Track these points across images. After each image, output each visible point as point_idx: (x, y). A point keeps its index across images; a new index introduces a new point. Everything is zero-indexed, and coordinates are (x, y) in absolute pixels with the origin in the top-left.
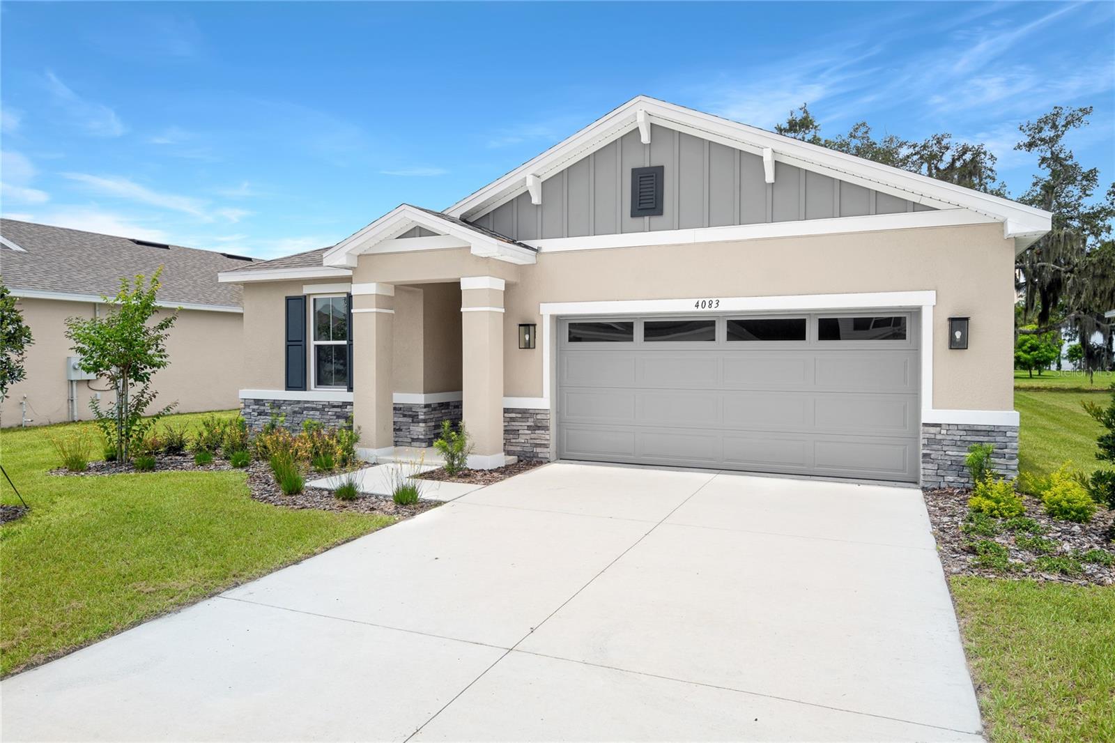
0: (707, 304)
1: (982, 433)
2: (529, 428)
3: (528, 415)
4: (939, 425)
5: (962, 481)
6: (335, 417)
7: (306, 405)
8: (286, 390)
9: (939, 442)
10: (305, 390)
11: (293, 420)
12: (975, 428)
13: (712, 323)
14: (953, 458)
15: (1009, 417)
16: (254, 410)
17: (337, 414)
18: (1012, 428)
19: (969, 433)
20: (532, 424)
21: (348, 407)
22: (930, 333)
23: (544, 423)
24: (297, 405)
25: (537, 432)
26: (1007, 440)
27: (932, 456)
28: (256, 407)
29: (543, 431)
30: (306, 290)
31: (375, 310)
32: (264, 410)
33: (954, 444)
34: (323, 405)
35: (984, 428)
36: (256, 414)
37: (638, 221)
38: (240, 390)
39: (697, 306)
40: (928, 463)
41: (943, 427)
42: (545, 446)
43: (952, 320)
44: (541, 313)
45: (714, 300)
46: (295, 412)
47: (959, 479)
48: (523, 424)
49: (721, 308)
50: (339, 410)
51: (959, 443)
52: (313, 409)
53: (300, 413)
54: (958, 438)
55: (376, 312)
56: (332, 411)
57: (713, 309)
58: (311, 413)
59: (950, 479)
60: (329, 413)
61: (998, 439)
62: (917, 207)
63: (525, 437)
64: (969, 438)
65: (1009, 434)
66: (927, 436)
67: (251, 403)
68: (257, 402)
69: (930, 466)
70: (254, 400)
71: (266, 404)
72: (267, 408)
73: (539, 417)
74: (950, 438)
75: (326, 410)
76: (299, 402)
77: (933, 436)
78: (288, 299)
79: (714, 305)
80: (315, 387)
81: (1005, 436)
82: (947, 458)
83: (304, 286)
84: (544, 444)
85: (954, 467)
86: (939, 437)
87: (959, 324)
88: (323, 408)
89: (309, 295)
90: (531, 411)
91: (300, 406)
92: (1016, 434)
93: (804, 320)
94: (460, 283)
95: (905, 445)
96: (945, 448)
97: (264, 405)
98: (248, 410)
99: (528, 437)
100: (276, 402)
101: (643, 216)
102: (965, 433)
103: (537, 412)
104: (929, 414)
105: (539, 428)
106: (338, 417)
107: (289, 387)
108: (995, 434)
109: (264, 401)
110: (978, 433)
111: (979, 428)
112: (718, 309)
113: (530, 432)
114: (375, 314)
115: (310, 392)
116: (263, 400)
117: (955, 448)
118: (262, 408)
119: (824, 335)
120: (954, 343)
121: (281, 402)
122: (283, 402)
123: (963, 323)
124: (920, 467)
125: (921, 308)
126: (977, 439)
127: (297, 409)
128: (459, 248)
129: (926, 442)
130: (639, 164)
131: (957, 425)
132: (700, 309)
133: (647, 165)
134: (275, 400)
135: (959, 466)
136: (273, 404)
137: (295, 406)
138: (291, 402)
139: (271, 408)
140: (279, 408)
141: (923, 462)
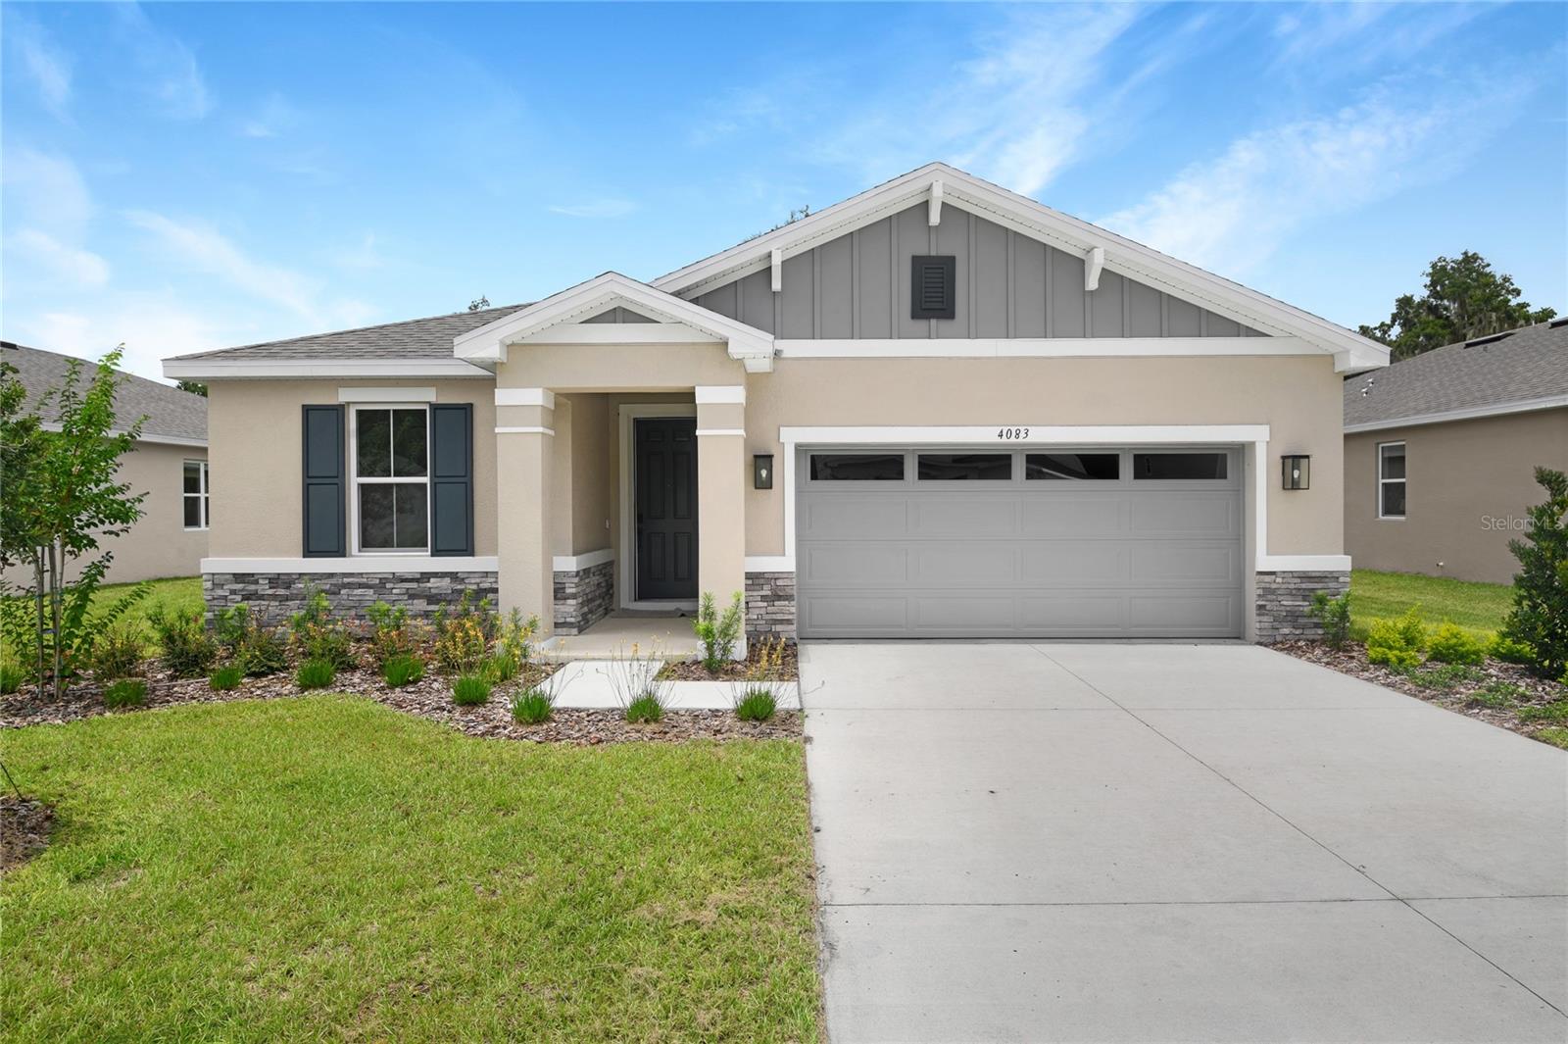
0: (1014, 434)
1: (1316, 580)
2: (764, 598)
3: (762, 581)
4: (1274, 574)
5: (1297, 632)
6: (406, 597)
7: (346, 580)
8: (304, 557)
9: (1272, 591)
10: (344, 556)
12: (1310, 575)
14: (1288, 609)
15: (1342, 563)
16: (234, 592)
17: (410, 591)
18: (1344, 573)
19: (1304, 580)
20: (769, 593)
21: (432, 580)
22: (1263, 473)
23: (788, 591)
24: (326, 581)
25: (776, 603)
26: (1340, 586)
27: (1268, 608)
28: (240, 586)
29: (787, 602)
30: (343, 396)
31: (541, 429)
32: (257, 590)
33: (1290, 593)
34: (380, 579)
35: (1318, 574)
36: (239, 598)
37: (922, 324)
38: (202, 560)
39: (1001, 436)
40: (1263, 615)
41: (1278, 574)
42: (789, 622)
43: (1282, 459)
44: (781, 440)
45: (1022, 429)
46: (324, 593)
47: (1294, 631)
48: (755, 593)
49: (1029, 440)
50: (414, 585)
51: (1294, 592)
52: (361, 586)
53: (334, 594)
54: (1292, 586)
55: (542, 433)
56: (398, 589)
57: (1021, 440)
58: (359, 591)
59: (1286, 631)
60: (394, 591)
61: (1331, 585)
62: (1251, 332)
63: (757, 611)
64: (1304, 586)
65: (1341, 579)
66: (1263, 585)
67: (226, 580)
68: (239, 577)
69: (1265, 619)
70: (234, 574)
71: (261, 581)
72: (264, 588)
73: (780, 582)
74: (1284, 586)
75: (388, 586)
76: (331, 575)
77: (1268, 586)
78: (307, 410)
79: (1022, 434)
80: (360, 551)
81: (1337, 582)
82: (1282, 608)
83: (340, 390)
84: (788, 620)
85: (1289, 618)
86: (1274, 586)
87: (1289, 464)
88: (382, 584)
89: (348, 403)
90: (766, 576)
91: (334, 581)
92: (1348, 579)
93: (1118, 455)
94: (694, 394)
95: (1228, 597)
96: (1281, 598)
97: (258, 583)
98: (220, 592)
99: (763, 611)
100: (282, 577)
101: (928, 318)
102: (1299, 580)
103: (776, 576)
104: (1266, 561)
105: (780, 598)
106: (412, 596)
107: (308, 553)
108: (1327, 580)
109: (256, 577)
110: (1312, 580)
111: (1314, 575)
112: (1027, 440)
113: (765, 604)
114: (540, 436)
115: (351, 559)
116: (253, 575)
117: (1289, 598)
118: (252, 587)
119: (1139, 474)
120: (1291, 485)
121: (294, 577)
122: (297, 576)
123: (1302, 460)
124: (1254, 623)
125: (1253, 444)
126: (1311, 586)
127: (328, 587)
128: (693, 344)
129: (1260, 592)
130: (922, 251)
131: (1292, 572)
132: (1004, 439)
133: (933, 253)
134: (279, 574)
135: (1293, 617)
136: (275, 580)
137: (323, 581)
138: (314, 577)
139: (270, 588)
140: (288, 588)
141: (1259, 615)
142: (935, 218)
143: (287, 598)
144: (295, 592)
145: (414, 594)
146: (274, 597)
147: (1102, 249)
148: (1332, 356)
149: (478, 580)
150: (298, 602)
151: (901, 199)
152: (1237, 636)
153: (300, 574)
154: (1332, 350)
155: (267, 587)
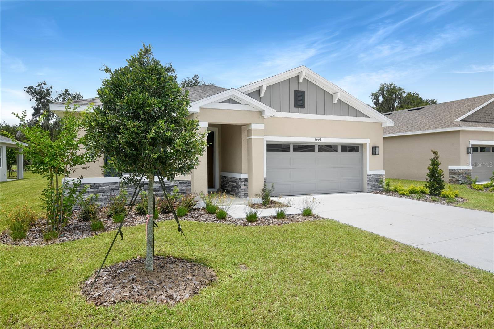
4: (370, 175)
8: (104, 177)
11: (110, 194)
13: (313, 146)
14: (374, 183)
15: (383, 172)
22: (369, 151)
24: (113, 185)
26: (383, 178)
27: (370, 183)
32: (86, 190)
37: (297, 109)
39: (315, 140)
40: (369, 185)
41: (372, 175)
43: (373, 147)
45: (320, 138)
46: (112, 189)
47: (376, 189)
53: (116, 190)
54: (374, 178)
57: (319, 141)
59: (373, 189)
61: (381, 178)
62: (364, 116)
64: (376, 178)
65: (383, 176)
66: (368, 178)
69: (369, 186)
72: (88, 189)
76: (116, 183)
79: (320, 140)
82: (372, 183)
86: (371, 178)
87: (374, 148)
93: (337, 146)
95: (360, 181)
96: (372, 181)
97: (86, 187)
101: (299, 107)
102: (375, 177)
104: (369, 172)
107: (107, 175)
111: (378, 175)
112: (321, 141)
117: (373, 181)
119: (342, 151)
120: (374, 153)
121: (101, 184)
122: (102, 184)
123: (376, 148)
124: (366, 187)
125: (366, 143)
126: (378, 178)
127: (114, 187)
128: (251, 111)
129: (368, 180)
130: (297, 89)
131: (374, 175)
132: (316, 141)
133: (300, 90)
134: (95, 183)
135: (374, 185)
136: (93, 186)
137: (112, 185)
138: (108, 184)
139: (91, 189)
140: (98, 188)
141: (368, 185)
142: (301, 80)
143: (98, 192)
144: (101, 190)
145: (146, 189)
146: (92, 192)
147: (340, 93)
148: (381, 123)
149: (169, 183)
150: (102, 193)
151: (293, 74)
152: (362, 191)
153: (103, 183)
154: (381, 121)
155: (90, 188)
